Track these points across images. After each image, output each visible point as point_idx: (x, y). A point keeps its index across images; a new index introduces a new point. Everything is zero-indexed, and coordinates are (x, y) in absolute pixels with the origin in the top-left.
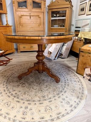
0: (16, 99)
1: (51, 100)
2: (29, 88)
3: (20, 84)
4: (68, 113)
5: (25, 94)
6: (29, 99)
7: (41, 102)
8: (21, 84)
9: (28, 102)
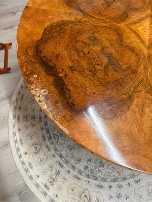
0: (93, 182)
5: (103, 166)
6: (114, 176)
7: (137, 178)
9: (117, 183)
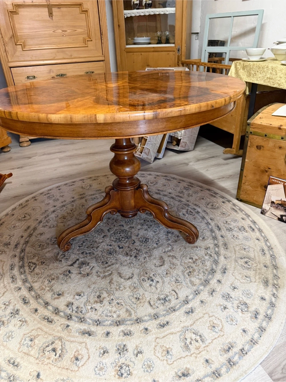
0: (75, 325)
1: (189, 306)
2: (105, 277)
3: (69, 268)
4: (253, 342)
5: (101, 302)
7: (162, 320)
8: (76, 265)
9: (122, 328)
